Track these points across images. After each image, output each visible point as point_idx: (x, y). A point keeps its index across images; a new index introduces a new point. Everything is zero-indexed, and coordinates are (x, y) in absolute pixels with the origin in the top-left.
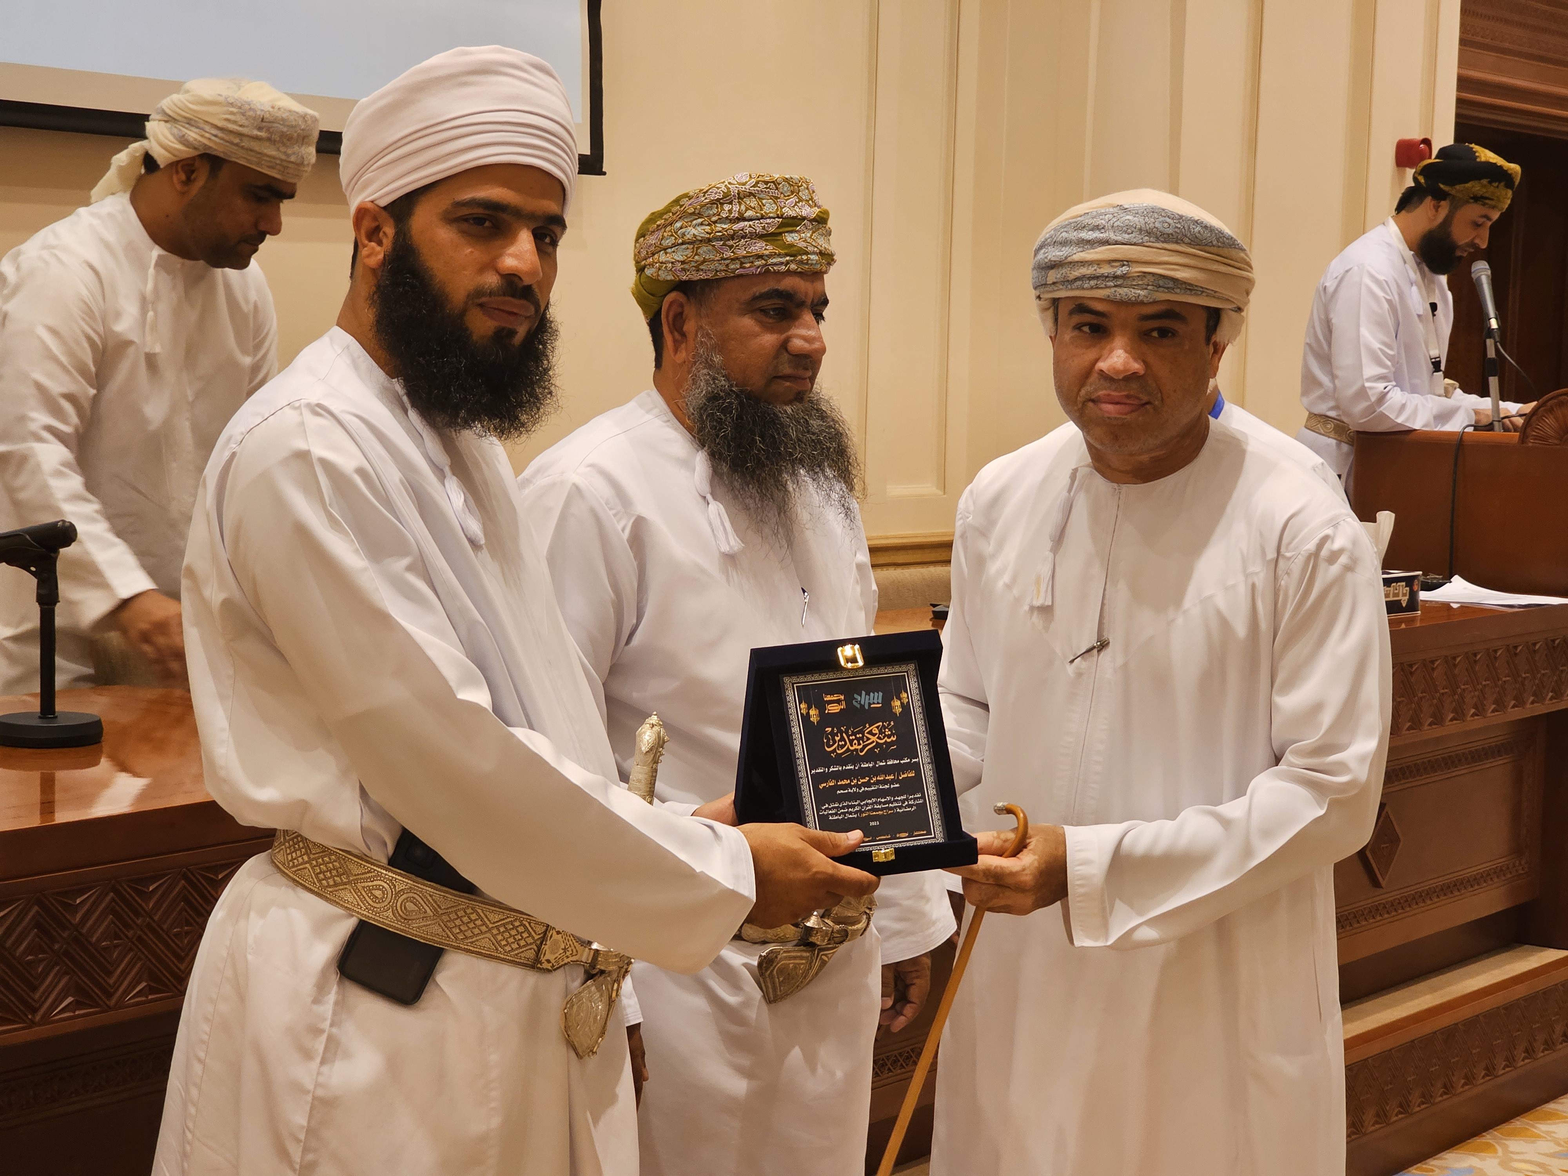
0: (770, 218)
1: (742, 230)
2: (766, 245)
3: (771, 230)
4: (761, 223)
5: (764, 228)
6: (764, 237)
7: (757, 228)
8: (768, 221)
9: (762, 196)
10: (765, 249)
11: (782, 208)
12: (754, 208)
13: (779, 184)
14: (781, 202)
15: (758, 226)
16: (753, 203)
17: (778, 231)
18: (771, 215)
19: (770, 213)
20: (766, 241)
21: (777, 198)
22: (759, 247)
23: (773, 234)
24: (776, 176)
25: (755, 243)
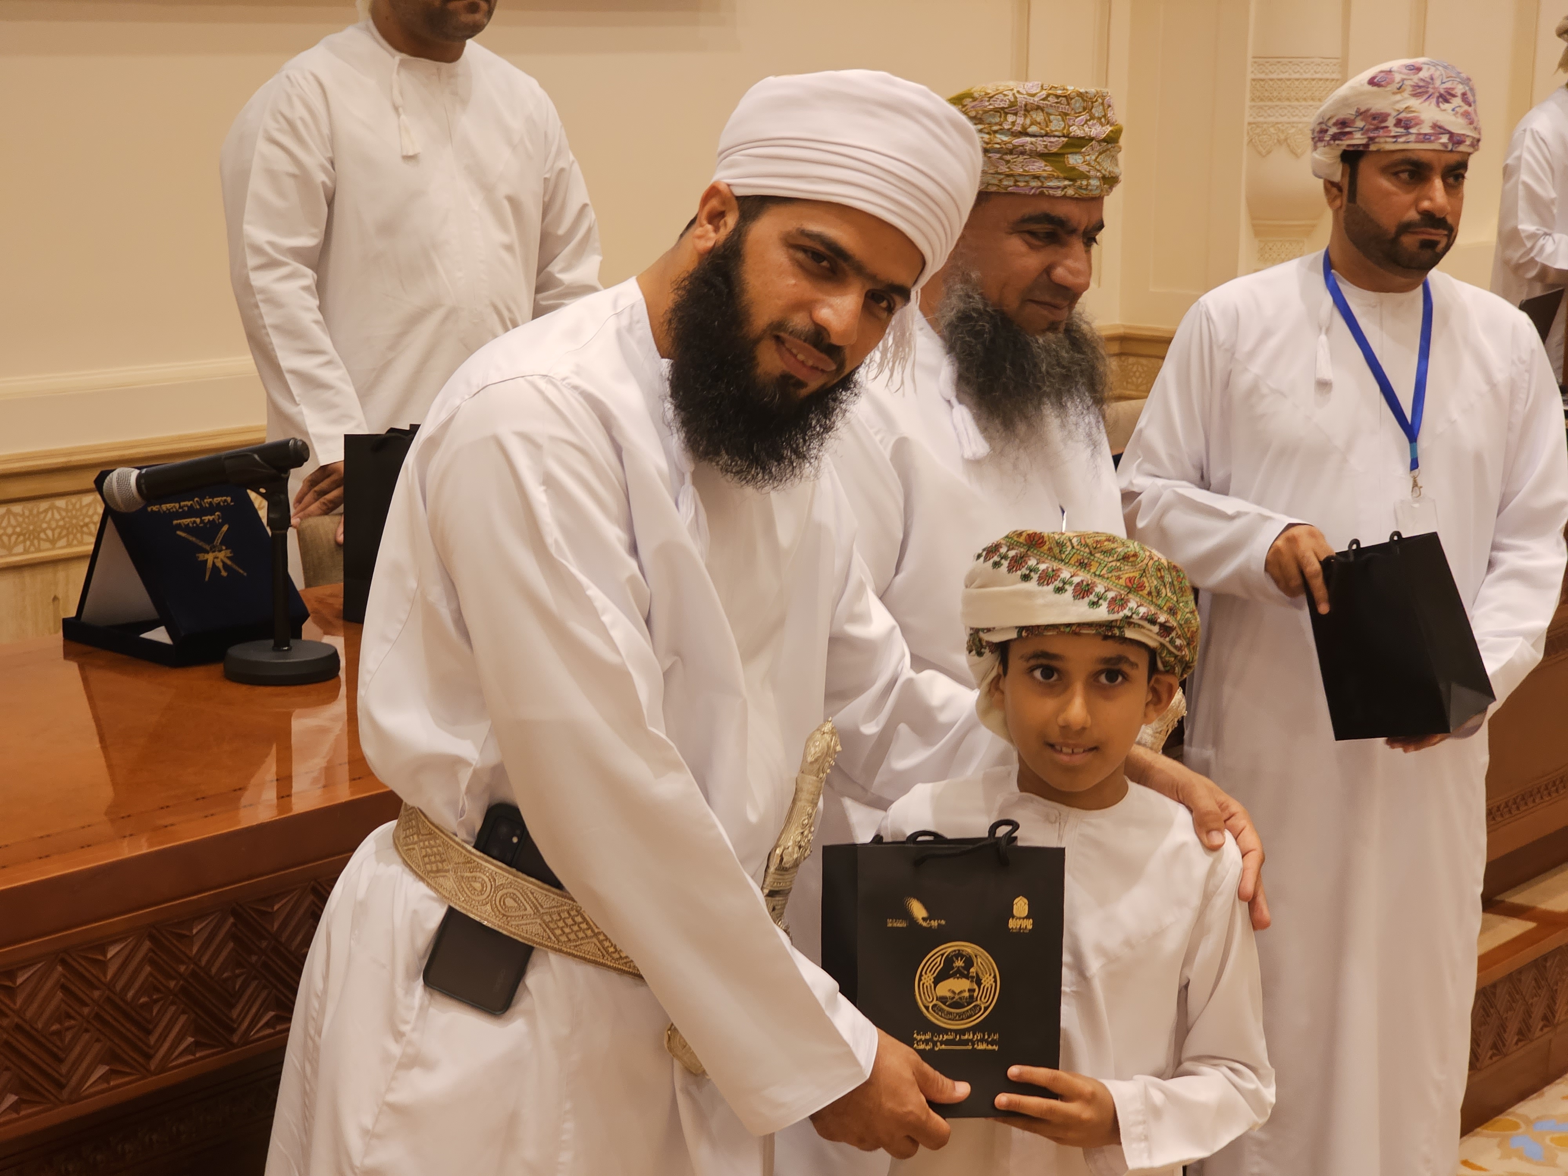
0: (1055, 136)
1: (1022, 146)
2: (1046, 166)
3: (1054, 150)
4: (1044, 141)
5: (1046, 146)
6: (1044, 156)
7: (1039, 146)
8: (1052, 139)
9: (1051, 111)
10: (1044, 170)
11: (1070, 126)
12: (1039, 124)
13: (1072, 99)
14: (1070, 119)
15: (1040, 144)
16: (1039, 117)
17: (1062, 151)
18: (1057, 133)
19: (1056, 131)
20: (1046, 161)
21: (1066, 114)
22: (1038, 167)
23: (1055, 154)
24: (1071, 88)
25: (1034, 162)
